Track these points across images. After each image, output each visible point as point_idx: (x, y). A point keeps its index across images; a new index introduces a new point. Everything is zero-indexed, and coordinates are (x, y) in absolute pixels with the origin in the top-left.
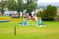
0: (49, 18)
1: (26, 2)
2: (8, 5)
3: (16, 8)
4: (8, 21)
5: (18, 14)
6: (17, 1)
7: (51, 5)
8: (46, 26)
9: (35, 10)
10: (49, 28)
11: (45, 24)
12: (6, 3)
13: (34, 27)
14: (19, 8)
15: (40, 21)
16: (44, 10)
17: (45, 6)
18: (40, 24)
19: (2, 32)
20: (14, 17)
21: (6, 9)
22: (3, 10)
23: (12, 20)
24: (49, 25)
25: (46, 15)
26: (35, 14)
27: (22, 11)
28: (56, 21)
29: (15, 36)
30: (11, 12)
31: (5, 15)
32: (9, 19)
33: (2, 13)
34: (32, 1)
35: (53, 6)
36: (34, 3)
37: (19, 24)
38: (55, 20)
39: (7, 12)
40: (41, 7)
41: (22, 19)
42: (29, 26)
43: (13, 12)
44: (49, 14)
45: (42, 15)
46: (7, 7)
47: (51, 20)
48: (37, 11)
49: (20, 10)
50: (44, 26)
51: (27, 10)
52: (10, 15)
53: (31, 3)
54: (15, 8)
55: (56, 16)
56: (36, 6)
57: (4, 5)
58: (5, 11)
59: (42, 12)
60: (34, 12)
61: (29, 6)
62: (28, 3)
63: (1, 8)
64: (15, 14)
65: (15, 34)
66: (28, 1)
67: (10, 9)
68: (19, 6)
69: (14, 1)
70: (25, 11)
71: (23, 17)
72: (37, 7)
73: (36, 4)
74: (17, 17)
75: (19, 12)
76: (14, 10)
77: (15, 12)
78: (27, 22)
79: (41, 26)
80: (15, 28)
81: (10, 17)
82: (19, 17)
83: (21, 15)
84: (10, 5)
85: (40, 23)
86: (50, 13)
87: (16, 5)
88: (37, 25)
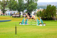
0: (49, 17)
1: (26, 2)
2: (9, 4)
3: (17, 7)
4: (9, 21)
5: (19, 14)
6: (18, 1)
7: (51, 5)
8: (46, 25)
9: (36, 10)
10: (49, 28)
11: (45, 24)
12: (7, 3)
13: (34, 26)
14: (20, 8)
15: (40, 20)
16: (44, 10)
17: (45, 6)
18: (40, 24)
19: (4, 31)
20: (15, 17)
21: (7, 9)
22: (4, 9)
23: (13, 20)
24: (49, 24)
25: (46, 14)
26: (35, 14)
27: (23, 11)
28: (56, 20)
29: (16, 35)
30: (12, 12)
31: (7, 15)
32: (10, 18)
33: (4, 13)
34: (32, 1)
35: (53, 5)
36: (34, 3)
37: (20, 23)
38: (54, 19)
39: (8, 12)
40: (41, 7)
41: (23, 18)
42: (30, 25)
43: (14, 11)
44: (48, 13)
45: (42, 15)
46: (8, 7)
47: (51, 19)
48: (37, 11)
49: (21, 10)
50: (44, 25)
51: (28, 10)
52: (11, 15)
53: (31, 2)
54: (15, 7)
55: (55, 15)
56: (36, 5)
57: (6, 5)
58: (7, 10)
59: (42, 12)
60: (34, 12)
61: (30, 5)
62: (28, 3)
63: (3, 8)
64: (16, 13)
65: (16, 33)
66: (28, 1)
67: (11, 9)
68: (20, 6)
69: (14, 1)
70: (25, 11)
71: (23, 16)
72: (37, 7)
73: (36, 4)
74: (18, 17)
75: (20, 12)
76: (15, 10)
77: (15, 11)
78: (28, 22)
79: (41, 25)
80: (16, 27)
81: (11, 17)
82: (20, 16)
83: (22, 15)
84: (11, 5)
85: (40, 22)
86: (50, 13)
87: (17, 4)
88: (37, 24)
